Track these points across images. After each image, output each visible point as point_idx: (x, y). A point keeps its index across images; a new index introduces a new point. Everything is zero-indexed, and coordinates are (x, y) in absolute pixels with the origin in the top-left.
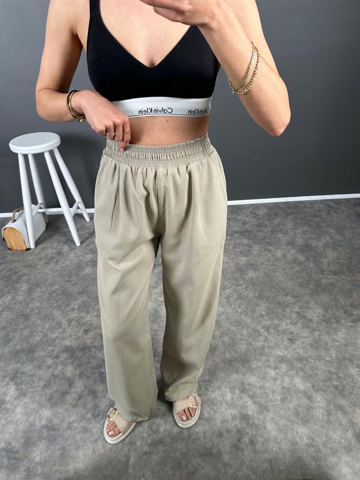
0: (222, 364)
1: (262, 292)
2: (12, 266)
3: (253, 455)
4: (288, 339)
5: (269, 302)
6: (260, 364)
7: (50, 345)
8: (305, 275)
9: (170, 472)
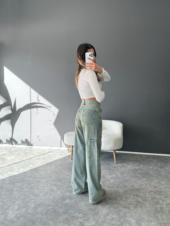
1: (144, 176)
2: (48, 160)
3: (141, 209)
4: (154, 187)
6: (144, 191)
7: (66, 180)
9: (113, 209)
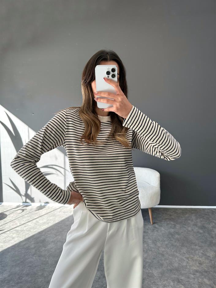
0: (167, 271)
1: (183, 244)
4: (198, 263)
5: (187, 248)
6: (186, 272)
8: (204, 238)
